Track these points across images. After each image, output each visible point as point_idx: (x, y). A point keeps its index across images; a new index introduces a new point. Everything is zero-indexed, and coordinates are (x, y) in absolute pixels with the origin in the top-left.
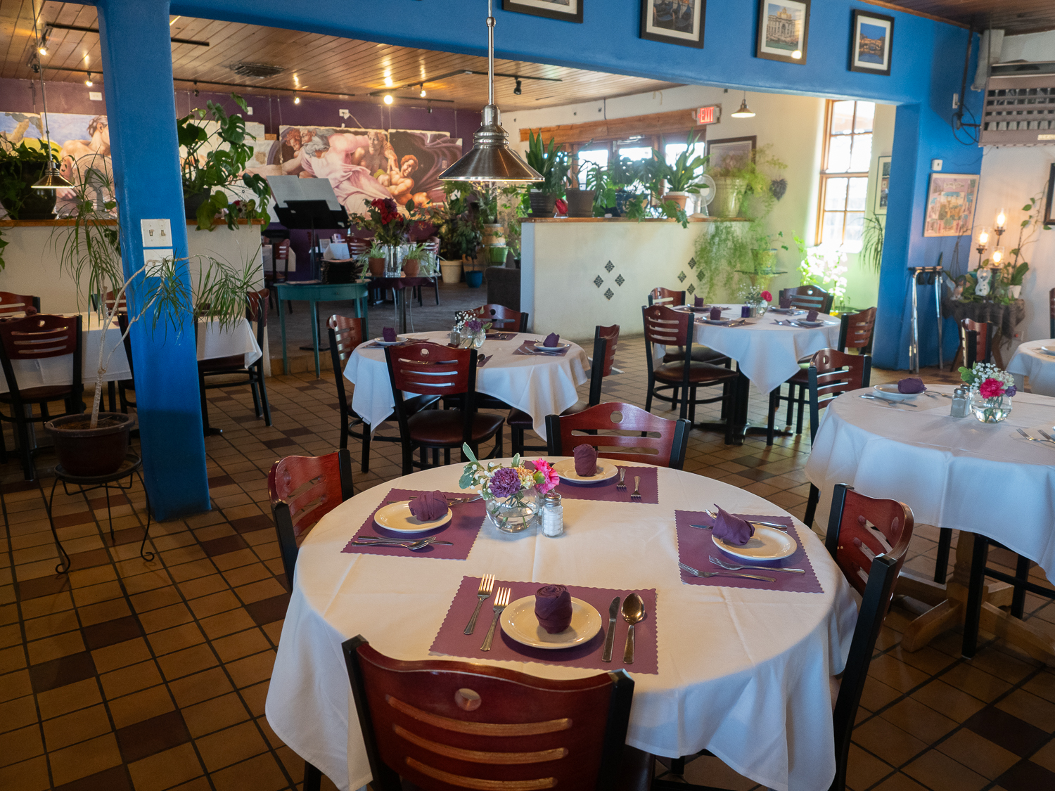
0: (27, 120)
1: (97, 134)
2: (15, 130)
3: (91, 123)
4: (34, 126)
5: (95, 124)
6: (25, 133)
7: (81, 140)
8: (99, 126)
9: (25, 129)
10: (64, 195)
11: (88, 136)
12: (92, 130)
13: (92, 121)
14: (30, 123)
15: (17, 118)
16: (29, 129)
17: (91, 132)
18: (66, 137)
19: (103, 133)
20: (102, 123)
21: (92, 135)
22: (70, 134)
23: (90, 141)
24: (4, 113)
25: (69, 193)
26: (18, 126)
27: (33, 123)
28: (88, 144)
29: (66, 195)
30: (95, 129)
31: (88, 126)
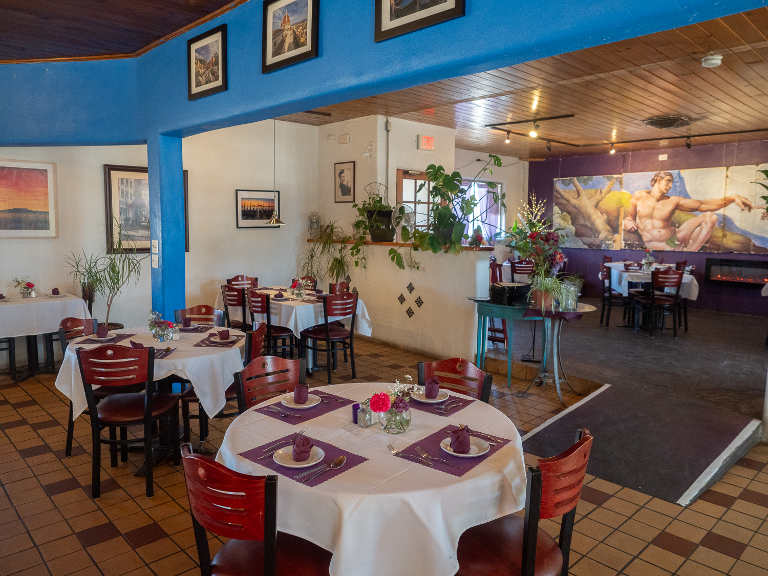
0: (614, 179)
1: (656, 185)
2: (607, 187)
3: (653, 177)
4: (618, 183)
5: (656, 178)
6: (612, 188)
7: (646, 190)
8: (658, 179)
9: (612, 185)
10: (629, 228)
11: (650, 187)
12: (653, 182)
13: (654, 176)
14: (616, 181)
15: (609, 179)
16: (615, 186)
17: (653, 184)
18: (636, 189)
19: (661, 184)
20: (661, 177)
21: (653, 186)
22: (639, 186)
23: (650, 190)
24: (602, 176)
25: (633, 227)
26: (609, 184)
27: (617, 181)
28: (649, 193)
29: (631, 229)
30: (656, 181)
31: (651, 180)
